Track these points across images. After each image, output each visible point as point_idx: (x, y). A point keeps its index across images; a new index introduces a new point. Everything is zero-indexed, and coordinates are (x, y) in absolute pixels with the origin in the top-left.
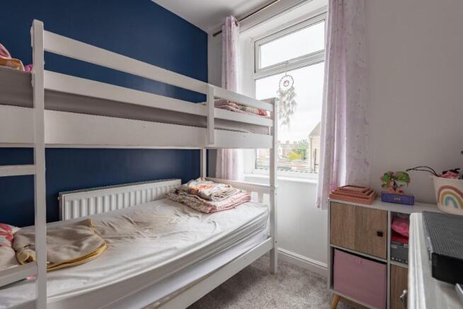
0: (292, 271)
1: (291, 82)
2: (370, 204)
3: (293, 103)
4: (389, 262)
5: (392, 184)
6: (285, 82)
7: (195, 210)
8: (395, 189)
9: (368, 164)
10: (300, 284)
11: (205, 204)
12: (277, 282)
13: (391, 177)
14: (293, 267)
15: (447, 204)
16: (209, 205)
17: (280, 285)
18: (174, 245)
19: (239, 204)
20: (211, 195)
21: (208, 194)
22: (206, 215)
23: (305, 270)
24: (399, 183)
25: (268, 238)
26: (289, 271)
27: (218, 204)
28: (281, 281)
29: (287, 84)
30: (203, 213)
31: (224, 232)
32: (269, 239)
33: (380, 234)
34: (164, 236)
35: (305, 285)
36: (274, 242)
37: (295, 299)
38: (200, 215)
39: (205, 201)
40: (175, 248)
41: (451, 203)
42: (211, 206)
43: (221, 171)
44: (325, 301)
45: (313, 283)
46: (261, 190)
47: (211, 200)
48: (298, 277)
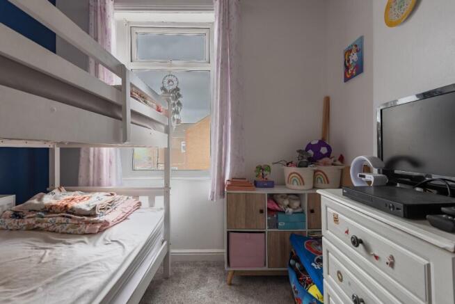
0: (184, 268)
1: (176, 82)
2: (254, 190)
3: (179, 104)
4: (267, 230)
5: (261, 174)
6: (169, 82)
7: (70, 233)
8: (263, 178)
9: (243, 160)
10: (196, 276)
11: (87, 223)
12: (175, 285)
13: (261, 169)
14: (183, 263)
15: (293, 184)
16: (94, 223)
17: (180, 286)
18: (83, 288)
19: (130, 213)
20: (94, 208)
21: (88, 209)
22: (95, 237)
23: (196, 262)
24: (265, 173)
25: (163, 243)
26: (182, 269)
27: (110, 217)
28: (178, 282)
29: (171, 83)
30: (90, 234)
31: (136, 248)
32: (165, 243)
33: (262, 211)
34: (48, 284)
35: (200, 276)
36: (168, 245)
37: (198, 292)
38: (85, 239)
39: (86, 218)
40: (88, 292)
41: (295, 183)
42: (101, 222)
43: (88, 176)
44: (221, 281)
45: (206, 271)
46: (151, 193)
47: (95, 215)
48: (192, 272)
